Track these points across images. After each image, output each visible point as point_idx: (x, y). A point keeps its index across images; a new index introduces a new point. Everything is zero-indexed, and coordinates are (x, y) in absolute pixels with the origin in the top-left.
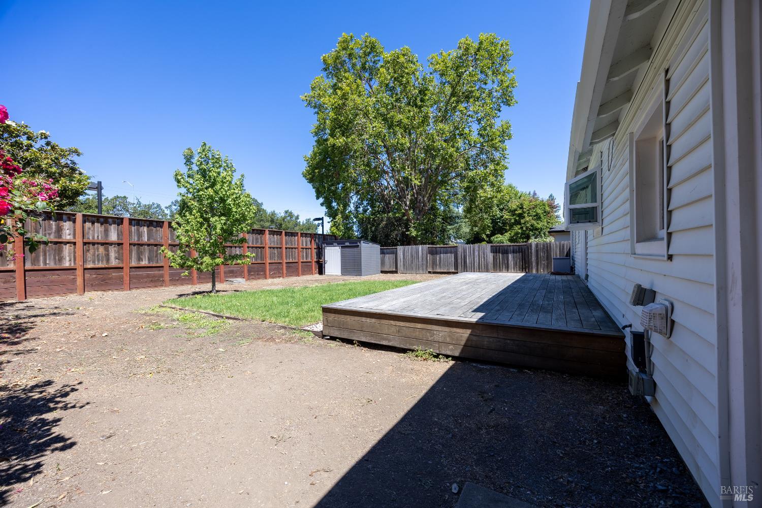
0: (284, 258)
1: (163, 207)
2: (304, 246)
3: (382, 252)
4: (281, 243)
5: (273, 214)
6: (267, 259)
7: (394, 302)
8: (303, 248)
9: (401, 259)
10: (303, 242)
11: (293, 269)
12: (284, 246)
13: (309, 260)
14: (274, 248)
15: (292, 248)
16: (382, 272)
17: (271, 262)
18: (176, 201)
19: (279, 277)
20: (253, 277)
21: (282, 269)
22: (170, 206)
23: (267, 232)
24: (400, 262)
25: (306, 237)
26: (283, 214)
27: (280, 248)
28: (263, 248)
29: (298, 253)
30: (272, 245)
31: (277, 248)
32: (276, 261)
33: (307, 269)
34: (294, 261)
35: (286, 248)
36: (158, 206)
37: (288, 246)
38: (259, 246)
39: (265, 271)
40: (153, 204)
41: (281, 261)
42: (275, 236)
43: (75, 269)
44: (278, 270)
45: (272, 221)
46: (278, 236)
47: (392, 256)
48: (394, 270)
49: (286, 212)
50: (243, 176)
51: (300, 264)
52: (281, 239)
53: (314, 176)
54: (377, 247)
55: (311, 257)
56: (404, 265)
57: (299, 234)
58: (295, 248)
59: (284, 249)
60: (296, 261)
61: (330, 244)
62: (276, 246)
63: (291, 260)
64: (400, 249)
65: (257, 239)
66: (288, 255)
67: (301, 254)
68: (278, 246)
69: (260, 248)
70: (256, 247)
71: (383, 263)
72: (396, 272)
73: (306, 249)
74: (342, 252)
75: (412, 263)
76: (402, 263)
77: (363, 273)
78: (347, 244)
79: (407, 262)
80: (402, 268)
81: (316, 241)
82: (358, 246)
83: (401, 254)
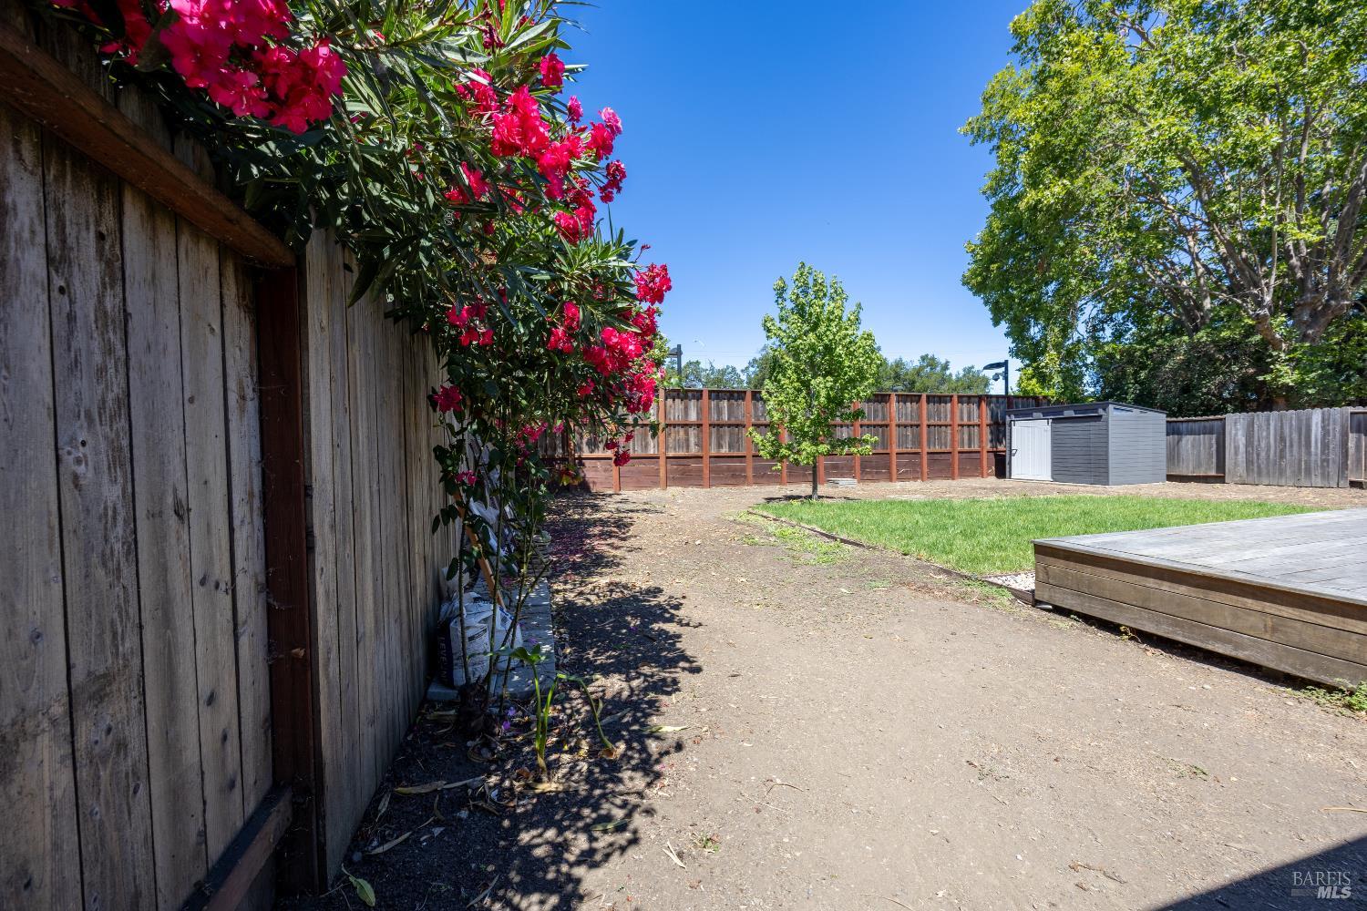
0: (925, 443)
1: (739, 371)
2: (965, 421)
3: (1172, 430)
4: (920, 417)
5: (899, 364)
6: (894, 446)
7: (1248, 554)
8: (962, 426)
9: (1237, 448)
10: (962, 413)
11: (941, 465)
12: (925, 423)
13: (975, 447)
14: (905, 426)
15: (940, 426)
16: (1170, 478)
17: (900, 450)
18: (755, 360)
19: (915, 479)
20: (869, 477)
21: (921, 465)
22: (747, 368)
23: (894, 398)
24: (1236, 453)
25: (968, 403)
26: (917, 363)
27: (918, 426)
28: (887, 426)
29: (953, 434)
30: (903, 421)
31: (911, 426)
32: (909, 450)
33: (968, 464)
34: (943, 450)
35: (929, 426)
36: (734, 369)
37: (932, 422)
38: (880, 423)
39: (889, 468)
40: (728, 367)
41: (919, 450)
42: (908, 404)
43: (658, 458)
44: (912, 466)
45: (897, 377)
46: (914, 404)
47: (1207, 439)
48: (1213, 473)
49: (924, 358)
50: (859, 306)
51: (957, 456)
52: (920, 409)
53: (985, 279)
54: (1159, 419)
55: (981, 441)
56: (1249, 462)
57: (955, 399)
58: (946, 426)
59: (925, 429)
60: (948, 449)
61: (1026, 415)
62: (909, 422)
63: (937, 449)
64: (1236, 424)
65: (876, 411)
66: (932, 440)
67: (958, 437)
68: (913, 423)
69: (881, 426)
70: (875, 426)
71: (1173, 455)
72: (1220, 479)
73: (969, 426)
74: (1053, 431)
75: (1282, 457)
76: (1242, 457)
77: (1111, 478)
78: (1069, 413)
79: (1263, 454)
80: (1242, 469)
81: (992, 411)
82: (1101, 416)
83: (1240, 433)
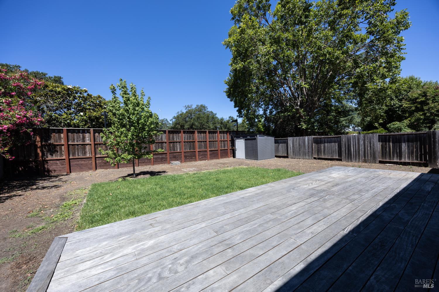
0: (208, 147)
2: (222, 139)
3: (276, 142)
4: (206, 139)
6: (197, 149)
8: (221, 141)
9: (290, 148)
10: (221, 137)
11: (215, 155)
12: (208, 140)
13: (226, 148)
14: (201, 142)
15: (214, 141)
16: (276, 156)
17: (200, 150)
19: (205, 160)
20: (188, 160)
21: (207, 155)
23: (196, 132)
24: (290, 149)
25: (223, 134)
27: (206, 141)
28: (194, 142)
29: (218, 144)
30: (200, 140)
31: (204, 142)
32: (203, 150)
33: (224, 154)
34: (215, 149)
35: (210, 141)
37: (211, 140)
38: (191, 141)
39: (195, 156)
41: (206, 150)
42: (202, 134)
44: (203, 156)
46: (204, 134)
47: (284, 145)
48: (286, 155)
51: (219, 151)
52: (206, 136)
53: (230, 93)
54: (272, 139)
55: (228, 146)
56: (293, 152)
57: (218, 132)
58: (216, 141)
59: (208, 142)
60: (217, 149)
61: (238, 137)
62: (203, 140)
63: (213, 149)
64: (290, 140)
65: (190, 137)
66: (211, 146)
67: (220, 145)
68: (204, 140)
69: (192, 142)
70: (190, 142)
71: (277, 150)
72: (287, 157)
73: (224, 141)
74: (245, 143)
75: (300, 150)
76: (292, 150)
77: (259, 158)
78: (249, 137)
79: (296, 149)
80: (292, 154)
81: (231, 136)
82: (255, 138)
83: (291, 143)
